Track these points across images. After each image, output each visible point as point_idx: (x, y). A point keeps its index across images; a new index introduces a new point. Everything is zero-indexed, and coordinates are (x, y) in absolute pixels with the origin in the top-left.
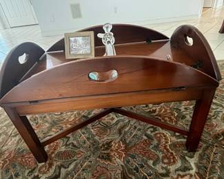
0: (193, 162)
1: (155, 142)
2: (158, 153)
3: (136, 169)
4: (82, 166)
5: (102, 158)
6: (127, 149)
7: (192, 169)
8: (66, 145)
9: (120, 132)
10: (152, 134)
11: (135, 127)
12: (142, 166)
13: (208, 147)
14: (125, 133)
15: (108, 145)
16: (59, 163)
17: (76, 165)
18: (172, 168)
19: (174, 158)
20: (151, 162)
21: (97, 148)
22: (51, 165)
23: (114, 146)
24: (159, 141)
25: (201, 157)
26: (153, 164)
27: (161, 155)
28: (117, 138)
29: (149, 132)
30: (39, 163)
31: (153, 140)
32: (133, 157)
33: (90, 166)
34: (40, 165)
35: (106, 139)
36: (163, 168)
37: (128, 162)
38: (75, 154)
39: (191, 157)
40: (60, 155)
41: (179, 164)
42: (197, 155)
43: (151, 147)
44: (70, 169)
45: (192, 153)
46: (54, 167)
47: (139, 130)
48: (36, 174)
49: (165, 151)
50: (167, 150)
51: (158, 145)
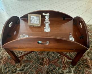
0: (72, 70)
1: (60, 60)
2: (61, 65)
3: (52, 70)
4: (32, 67)
5: (40, 64)
6: (49, 62)
7: (72, 73)
8: (27, 57)
9: (48, 54)
10: (60, 57)
11: (54, 53)
12: (54, 69)
13: (79, 65)
14: (50, 55)
15: (43, 59)
16: (24, 64)
17: (30, 66)
18: (65, 71)
19: (66, 67)
20: (58, 68)
21: (38, 60)
22: (21, 65)
23: (45, 60)
25: (76, 68)
26: (58, 69)
27: (62, 66)
28: (46, 56)
29: (58, 56)
31: (60, 59)
32: (52, 65)
33: (35, 67)
34: (17, 64)
35: (42, 56)
36: (62, 71)
37: (49, 67)
38: (30, 61)
39: (72, 68)
40: (24, 61)
41: (67, 70)
43: (59, 62)
44: (28, 67)
45: (73, 66)
46: (22, 66)
47: (55, 54)
48: (16, 68)
49: (63, 64)
50: (64, 64)
51: (61, 61)
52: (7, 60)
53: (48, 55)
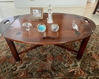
0: (79, 63)
2: (65, 60)
3: (57, 65)
4: (35, 63)
5: (43, 61)
6: (53, 58)
7: (78, 66)
8: (28, 55)
10: (64, 53)
11: (57, 50)
12: (59, 64)
13: (84, 58)
14: (53, 52)
15: (46, 56)
16: (25, 62)
17: (33, 63)
18: (71, 65)
19: (72, 62)
20: (63, 63)
21: (41, 57)
23: (48, 56)
24: (66, 55)
25: (82, 62)
27: (67, 61)
29: (62, 52)
30: (17, 61)
31: (64, 55)
32: (56, 61)
33: (38, 64)
34: (17, 62)
35: (45, 53)
36: (67, 65)
37: (54, 63)
38: (32, 59)
39: (78, 62)
40: (26, 59)
41: (73, 64)
42: (80, 61)
43: (63, 57)
44: (30, 64)
45: (78, 60)
46: (23, 64)
47: (58, 51)
48: (15, 66)
49: (68, 59)
51: (66, 57)
52: (5, 59)
53: (51, 52)
